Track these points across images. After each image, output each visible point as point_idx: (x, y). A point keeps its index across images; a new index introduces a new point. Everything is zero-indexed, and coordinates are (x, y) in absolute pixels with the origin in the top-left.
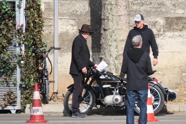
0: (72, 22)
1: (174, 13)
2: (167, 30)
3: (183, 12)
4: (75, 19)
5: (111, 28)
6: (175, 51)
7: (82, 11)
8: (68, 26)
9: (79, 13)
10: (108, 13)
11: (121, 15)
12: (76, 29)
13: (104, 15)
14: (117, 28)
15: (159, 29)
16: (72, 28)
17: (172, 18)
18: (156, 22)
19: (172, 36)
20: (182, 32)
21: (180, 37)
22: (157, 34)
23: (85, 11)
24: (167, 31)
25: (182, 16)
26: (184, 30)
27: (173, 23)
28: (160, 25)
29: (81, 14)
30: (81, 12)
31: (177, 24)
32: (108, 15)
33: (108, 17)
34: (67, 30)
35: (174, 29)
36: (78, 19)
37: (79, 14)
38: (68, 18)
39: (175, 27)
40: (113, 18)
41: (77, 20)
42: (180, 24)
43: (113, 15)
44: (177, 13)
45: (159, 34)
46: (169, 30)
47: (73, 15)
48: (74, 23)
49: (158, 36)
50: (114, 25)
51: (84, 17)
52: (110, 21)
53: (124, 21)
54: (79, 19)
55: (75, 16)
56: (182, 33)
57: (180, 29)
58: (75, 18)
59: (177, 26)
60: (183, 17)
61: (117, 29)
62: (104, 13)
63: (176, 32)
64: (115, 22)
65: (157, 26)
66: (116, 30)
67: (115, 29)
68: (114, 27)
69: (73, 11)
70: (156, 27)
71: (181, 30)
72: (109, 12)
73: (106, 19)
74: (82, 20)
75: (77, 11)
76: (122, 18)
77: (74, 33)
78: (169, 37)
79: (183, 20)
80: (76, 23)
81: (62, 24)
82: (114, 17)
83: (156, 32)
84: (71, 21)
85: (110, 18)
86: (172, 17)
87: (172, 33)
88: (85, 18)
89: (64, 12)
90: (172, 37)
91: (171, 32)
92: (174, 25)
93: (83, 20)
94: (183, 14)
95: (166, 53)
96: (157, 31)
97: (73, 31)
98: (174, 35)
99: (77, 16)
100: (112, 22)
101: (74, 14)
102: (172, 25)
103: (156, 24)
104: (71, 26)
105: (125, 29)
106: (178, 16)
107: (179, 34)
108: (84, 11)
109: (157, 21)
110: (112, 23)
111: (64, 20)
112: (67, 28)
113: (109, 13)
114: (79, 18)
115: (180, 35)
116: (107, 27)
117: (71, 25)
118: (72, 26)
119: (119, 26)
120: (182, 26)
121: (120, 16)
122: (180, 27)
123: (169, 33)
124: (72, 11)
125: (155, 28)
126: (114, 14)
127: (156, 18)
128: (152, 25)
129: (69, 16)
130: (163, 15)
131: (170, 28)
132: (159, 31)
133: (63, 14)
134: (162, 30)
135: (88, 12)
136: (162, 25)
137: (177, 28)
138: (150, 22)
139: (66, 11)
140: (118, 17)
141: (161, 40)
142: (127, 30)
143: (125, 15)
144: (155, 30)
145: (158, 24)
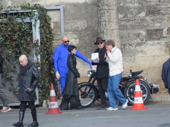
0: (75, 36)
1: (153, 26)
2: (148, 39)
3: (160, 25)
4: (77, 34)
5: (106, 40)
6: (155, 55)
8: (72, 39)
9: (80, 29)
11: (114, 30)
13: (100, 30)
16: (75, 40)
17: (152, 30)
18: (140, 34)
19: (152, 44)
20: (160, 40)
21: (158, 45)
23: (84, 28)
24: (148, 40)
25: (159, 28)
26: (162, 39)
27: (153, 34)
30: (82, 28)
31: (155, 34)
32: (103, 30)
34: (72, 43)
35: (154, 38)
38: (72, 33)
39: (154, 37)
40: (107, 32)
41: (79, 34)
42: (158, 35)
43: (107, 30)
44: (155, 26)
46: (150, 39)
47: (75, 30)
48: (77, 37)
50: (108, 37)
51: (84, 32)
52: (105, 35)
53: (116, 34)
58: (77, 33)
59: (156, 36)
60: (160, 29)
62: (100, 28)
63: (155, 40)
64: (109, 35)
68: (108, 39)
69: (76, 28)
70: (139, 37)
71: (159, 39)
72: (104, 27)
75: (79, 28)
76: (114, 32)
77: (77, 44)
78: (150, 45)
79: (160, 32)
83: (140, 41)
84: (74, 35)
85: (105, 31)
87: (152, 41)
90: (152, 45)
93: (83, 35)
95: (148, 57)
97: (76, 43)
98: (154, 43)
99: (79, 31)
100: (107, 34)
101: (77, 30)
102: (152, 35)
104: (74, 39)
105: (117, 40)
106: (156, 28)
107: (158, 42)
110: (106, 36)
111: (69, 35)
112: (71, 41)
113: (104, 28)
114: (80, 33)
117: (74, 38)
118: (75, 39)
119: (112, 37)
121: (112, 30)
122: (158, 37)
123: (150, 42)
124: (74, 28)
125: (139, 38)
126: (108, 29)
127: (139, 31)
128: (137, 36)
129: (73, 32)
130: (145, 28)
131: (150, 37)
132: (142, 40)
133: (68, 30)
134: (144, 40)
135: (87, 28)
136: (144, 35)
137: (156, 37)
138: (135, 33)
139: (70, 28)
140: (111, 31)
141: (144, 47)
142: (118, 40)
143: (116, 29)
144: (139, 40)
145: (141, 35)
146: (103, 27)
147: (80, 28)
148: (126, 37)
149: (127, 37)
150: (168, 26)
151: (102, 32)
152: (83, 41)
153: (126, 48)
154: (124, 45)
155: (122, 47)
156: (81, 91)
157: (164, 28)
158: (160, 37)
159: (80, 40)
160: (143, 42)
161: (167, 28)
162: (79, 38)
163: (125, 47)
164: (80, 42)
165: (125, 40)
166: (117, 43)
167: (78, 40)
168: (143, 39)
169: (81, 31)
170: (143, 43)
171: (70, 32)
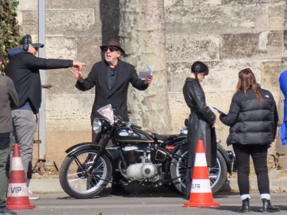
0: (69, 43)
1: (237, 28)
2: (226, 55)
3: (253, 26)
4: (73, 39)
5: (136, 53)
7: (85, 25)
8: (62, 49)
9: (80, 27)
10: (130, 28)
11: (152, 31)
12: (75, 53)
13: (122, 31)
14: (145, 52)
15: (213, 54)
16: (68, 52)
17: (234, 36)
18: (208, 42)
19: (234, 65)
20: (251, 58)
22: (210, 61)
23: (89, 25)
24: (226, 57)
25: (250, 31)
26: (255, 55)
27: (237, 44)
28: (215, 48)
29: (84, 29)
30: (83, 25)
31: (242, 45)
32: (129, 30)
33: (130, 34)
34: (61, 57)
35: (238, 53)
36: (78, 38)
37: (80, 30)
38: (62, 35)
39: (239, 50)
40: (138, 36)
41: (76, 39)
42: (247, 45)
43: (138, 31)
44: (243, 28)
45: (213, 62)
46: (230, 55)
47: (69, 30)
48: (72, 45)
49: (212, 65)
50: (139, 46)
51: (88, 34)
52: (133, 41)
53: (157, 41)
54: (80, 38)
55: (73, 32)
56: (251, 60)
57: (247, 52)
58: (73, 36)
59: (243, 49)
60: (253, 34)
61: (146, 54)
62: (123, 28)
63: (241, 58)
64: (141, 43)
65: (209, 49)
66: (144, 55)
67: (142, 54)
68: (140, 51)
69: (71, 25)
70: (207, 50)
71: (249, 56)
72: (132, 25)
73: (127, 38)
74: (85, 39)
75: (77, 25)
76: (153, 36)
78: (230, 67)
79: (252, 39)
80: (75, 44)
81: (51, 46)
82: (139, 34)
83: (209, 58)
84: (66, 40)
85: (134, 35)
86: (234, 33)
87: (235, 60)
88: (90, 36)
89: (55, 26)
90: (235, 67)
91: (233, 59)
92: (238, 46)
94: (254, 28)
95: (225, 93)
96: (210, 56)
97: (70, 58)
98: (238, 64)
99: (77, 32)
100: (137, 41)
101: (72, 30)
102: (235, 47)
103: (208, 45)
104: (66, 49)
105: (159, 53)
106: (244, 31)
107: (246, 61)
108: (87, 24)
109: (210, 40)
110: (136, 44)
111: (55, 39)
112: (60, 53)
113: (132, 28)
114: (80, 36)
115: (247, 64)
116: (129, 51)
117: (66, 47)
118: (69, 49)
119: (148, 48)
120: (251, 49)
121: (149, 32)
122: (249, 50)
123: (230, 60)
124: (68, 24)
125: (207, 52)
126: (140, 29)
127: (207, 35)
128: (201, 48)
129: (64, 33)
130: (220, 31)
131: (231, 51)
132: (213, 57)
133: (54, 30)
134: (218, 55)
135: (94, 25)
136: (218, 46)
137: (243, 52)
138: (198, 41)
139: (58, 25)
140: (147, 33)
141: (216, 72)
142: (162, 55)
143: (158, 30)
144: (206, 55)
145: (210, 44)
146: (129, 25)
147: (81, 25)
148: (178, 48)
149: (181, 49)
150: (269, 27)
151: (126, 36)
152: (85, 55)
153: (176, 72)
154: (174, 67)
155: (169, 69)
156: (78, 162)
157: (260, 33)
158: (253, 50)
159: (79, 51)
160: (215, 60)
161: (267, 32)
162: (78, 48)
163: (175, 70)
164: (78, 56)
165: (176, 55)
166: (159, 60)
167: (74, 52)
168: (215, 53)
169: (83, 31)
170: (215, 64)
171: (57, 33)
